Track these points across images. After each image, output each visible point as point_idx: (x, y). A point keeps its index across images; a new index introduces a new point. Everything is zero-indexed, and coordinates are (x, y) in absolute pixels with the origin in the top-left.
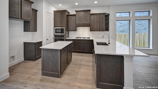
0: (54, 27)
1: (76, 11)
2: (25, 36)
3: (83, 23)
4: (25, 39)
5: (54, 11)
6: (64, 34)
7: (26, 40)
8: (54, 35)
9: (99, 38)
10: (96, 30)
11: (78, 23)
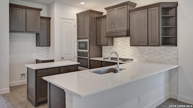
0: (78, 39)
1: (106, 9)
2: (38, 52)
3: (118, 29)
4: (38, 55)
5: (77, 15)
6: (88, 51)
7: (39, 57)
8: (78, 52)
9: (154, 62)
10: (140, 44)
11: (110, 30)
